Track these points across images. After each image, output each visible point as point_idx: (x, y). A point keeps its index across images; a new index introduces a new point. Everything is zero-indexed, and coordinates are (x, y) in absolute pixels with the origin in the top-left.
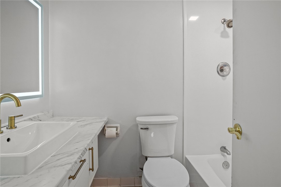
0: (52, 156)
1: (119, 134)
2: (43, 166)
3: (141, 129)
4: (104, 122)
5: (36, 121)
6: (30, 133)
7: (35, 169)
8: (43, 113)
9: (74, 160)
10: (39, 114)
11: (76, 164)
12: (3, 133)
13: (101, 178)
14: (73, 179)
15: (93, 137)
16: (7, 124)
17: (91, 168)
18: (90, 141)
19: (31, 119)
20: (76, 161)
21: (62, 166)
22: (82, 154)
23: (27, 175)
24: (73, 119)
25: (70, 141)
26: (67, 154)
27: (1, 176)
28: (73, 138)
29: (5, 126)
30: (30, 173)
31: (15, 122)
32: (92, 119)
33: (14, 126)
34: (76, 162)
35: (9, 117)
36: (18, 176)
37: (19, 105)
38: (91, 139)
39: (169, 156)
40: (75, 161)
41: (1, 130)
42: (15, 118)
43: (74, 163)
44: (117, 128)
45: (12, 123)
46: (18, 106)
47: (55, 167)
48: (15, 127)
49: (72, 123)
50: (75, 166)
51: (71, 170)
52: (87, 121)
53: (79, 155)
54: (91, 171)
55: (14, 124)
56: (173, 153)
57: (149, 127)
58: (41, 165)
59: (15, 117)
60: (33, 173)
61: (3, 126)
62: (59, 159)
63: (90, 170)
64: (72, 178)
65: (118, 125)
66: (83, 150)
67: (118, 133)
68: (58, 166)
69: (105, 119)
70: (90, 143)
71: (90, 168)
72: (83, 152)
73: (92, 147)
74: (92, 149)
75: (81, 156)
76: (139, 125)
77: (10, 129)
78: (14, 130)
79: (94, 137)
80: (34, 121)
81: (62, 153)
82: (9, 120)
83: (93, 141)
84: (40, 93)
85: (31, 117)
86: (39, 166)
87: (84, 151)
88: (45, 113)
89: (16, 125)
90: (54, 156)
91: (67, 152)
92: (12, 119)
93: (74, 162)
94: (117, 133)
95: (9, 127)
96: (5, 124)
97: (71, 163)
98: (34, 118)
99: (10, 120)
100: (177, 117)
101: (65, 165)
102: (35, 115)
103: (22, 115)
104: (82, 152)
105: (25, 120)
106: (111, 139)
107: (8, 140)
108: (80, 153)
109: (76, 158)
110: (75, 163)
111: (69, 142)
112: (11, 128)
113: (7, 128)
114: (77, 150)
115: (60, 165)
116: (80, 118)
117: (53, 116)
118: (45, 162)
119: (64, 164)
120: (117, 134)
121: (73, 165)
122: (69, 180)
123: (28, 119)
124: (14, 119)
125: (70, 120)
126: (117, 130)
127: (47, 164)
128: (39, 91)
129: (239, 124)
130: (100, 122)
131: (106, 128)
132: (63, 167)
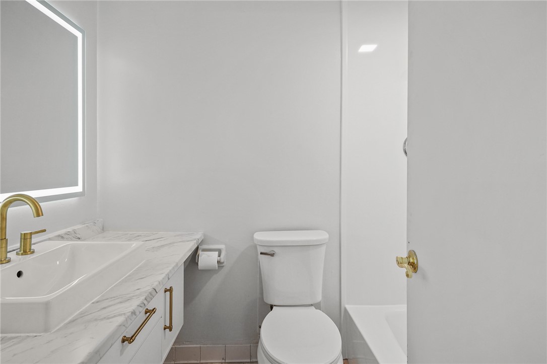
0: (93, 303)
1: (223, 263)
2: (76, 320)
3: (261, 253)
4: (195, 241)
5: (71, 240)
6: (58, 262)
7: (63, 324)
8: (84, 226)
9: (131, 309)
10: (76, 227)
11: (134, 316)
12: (11, 263)
13: (188, 344)
14: (130, 343)
15: (170, 268)
16: (18, 245)
17: (168, 325)
18: (163, 276)
19: (61, 237)
20: (134, 310)
21: (108, 318)
22: (146, 299)
23: (49, 333)
24: (141, 236)
25: (129, 276)
26: (119, 298)
27: (1, 333)
28: (135, 271)
29: (14, 249)
30: (54, 331)
31: (32, 243)
32: (175, 236)
33: (30, 249)
34: (134, 313)
35: (21, 234)
36: (35, 334)
37: (38, 213)
38: (166, 273)
39: (312, 305)
40: (132, 311)
41: (8, 256)
42: (33, 236)
43: (130, 314)
44: (220, 251)
45: (26, 245)
46: (38, 215)
47: (96, 320)
48: (32, 251)
49: (135, 244)
50: (131, 320)
51: (124, 326)
52: (164, 240)
53: (141, 300)
54: (167, 330)
55: (31, 247)
56: (319, 298)
57: (276, 250)
58: (73, 316)
59: (31, 234)
60: (59, 330)
61: (11, 250)
62: (104, 308)
63: (165, 329)
64: (128, 341)
65: (222, 247)
66: (149, 291)
67: (222, 261)
68: (102, 319)
69: (199, 236)
70: (163, 279)
71: (165, 326)
72: (150, 295)
73: (171, 287)
74: (170, 290)
75: (145, 302)
76: (258, 247)
77: (22, 255)
78: (29, 257)
79: (173, 268)
80: (67, 239)
81: (112, 298)
82: (21, 239)
83: (170, 275)
84: (79, 189)
85: (62, 232)
86: (70, 318)
87: (151, 293)
88: (87, 225)
89: (33, 247)
90: (97, 302)
91: (120, 295)
92: (25, 239)
93: (129, 312)
94: (219, 260)
95: (20, 251)
96: (14, 246)
97: (124, 314)
98: (68, 234)
99: (23, 240)
100: (326, 233)
101: (115, 316)
102: (69, 229)
103: (44, 231)
104: (146, 295)
105: (50, 239)
106: (209, 272)
107: (19, 274)
108: (144, 298)
109: (134, 304)
110: (132, 313)
111: (126, 277)
112: (25, 253)
113: (17, 254)
114: (138, 292)
115: (105, 318)
116: (154, 233)
117: (103, 229)
118: (81, 312)
119: (113, 315)
120: (219, 262)
121: (128, 317)
122: (123, 345)
123: (56, 236)
124: (31, 238)
125: (135, 238)
126: (219, 256)
127: (84, 315)
128: (77, 185)
129: (414, 252)
130: (189, 241)
131: (200, 252)
132: (111, 320)
